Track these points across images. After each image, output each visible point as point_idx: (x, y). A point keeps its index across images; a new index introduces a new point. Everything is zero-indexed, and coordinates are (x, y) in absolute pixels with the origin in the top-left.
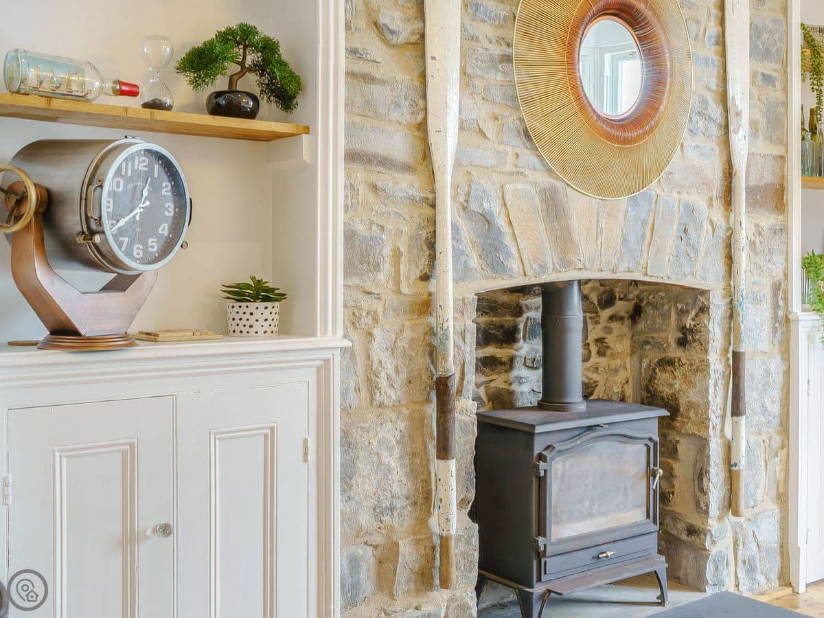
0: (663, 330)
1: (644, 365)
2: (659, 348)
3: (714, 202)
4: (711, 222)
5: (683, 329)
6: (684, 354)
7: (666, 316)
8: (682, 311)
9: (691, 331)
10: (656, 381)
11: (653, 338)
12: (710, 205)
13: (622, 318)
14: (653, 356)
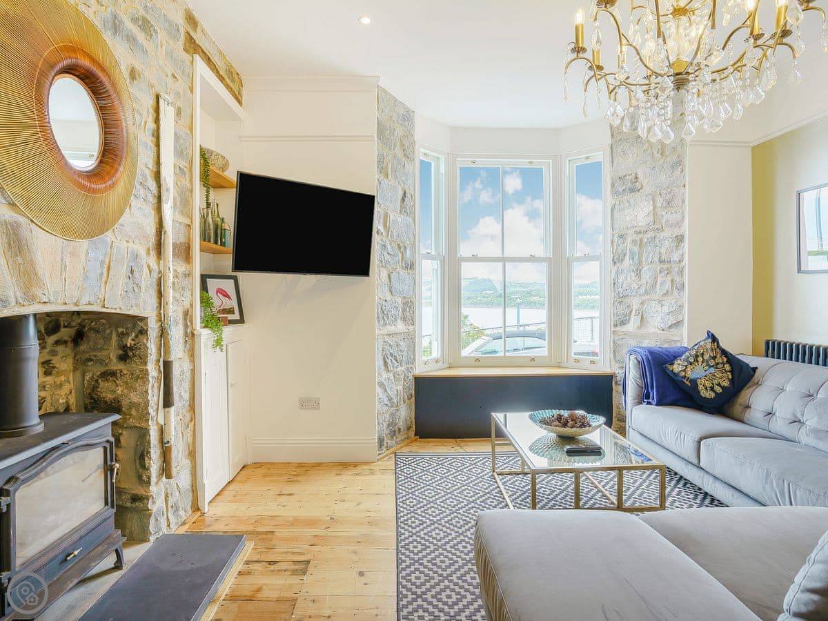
0: (104, 349)
1: (87, 378)
2: (101, 364)
3: (151, 252)
4: (149, 266)
5: (124, 347)
6: (125, 367)
7: (108, 339)
8: (122, 333)
9: (131, 348)
10: (99, 390)
11: (95, 356)
12: (148, 253)
13: (65, 342)
14: (94, 370)
